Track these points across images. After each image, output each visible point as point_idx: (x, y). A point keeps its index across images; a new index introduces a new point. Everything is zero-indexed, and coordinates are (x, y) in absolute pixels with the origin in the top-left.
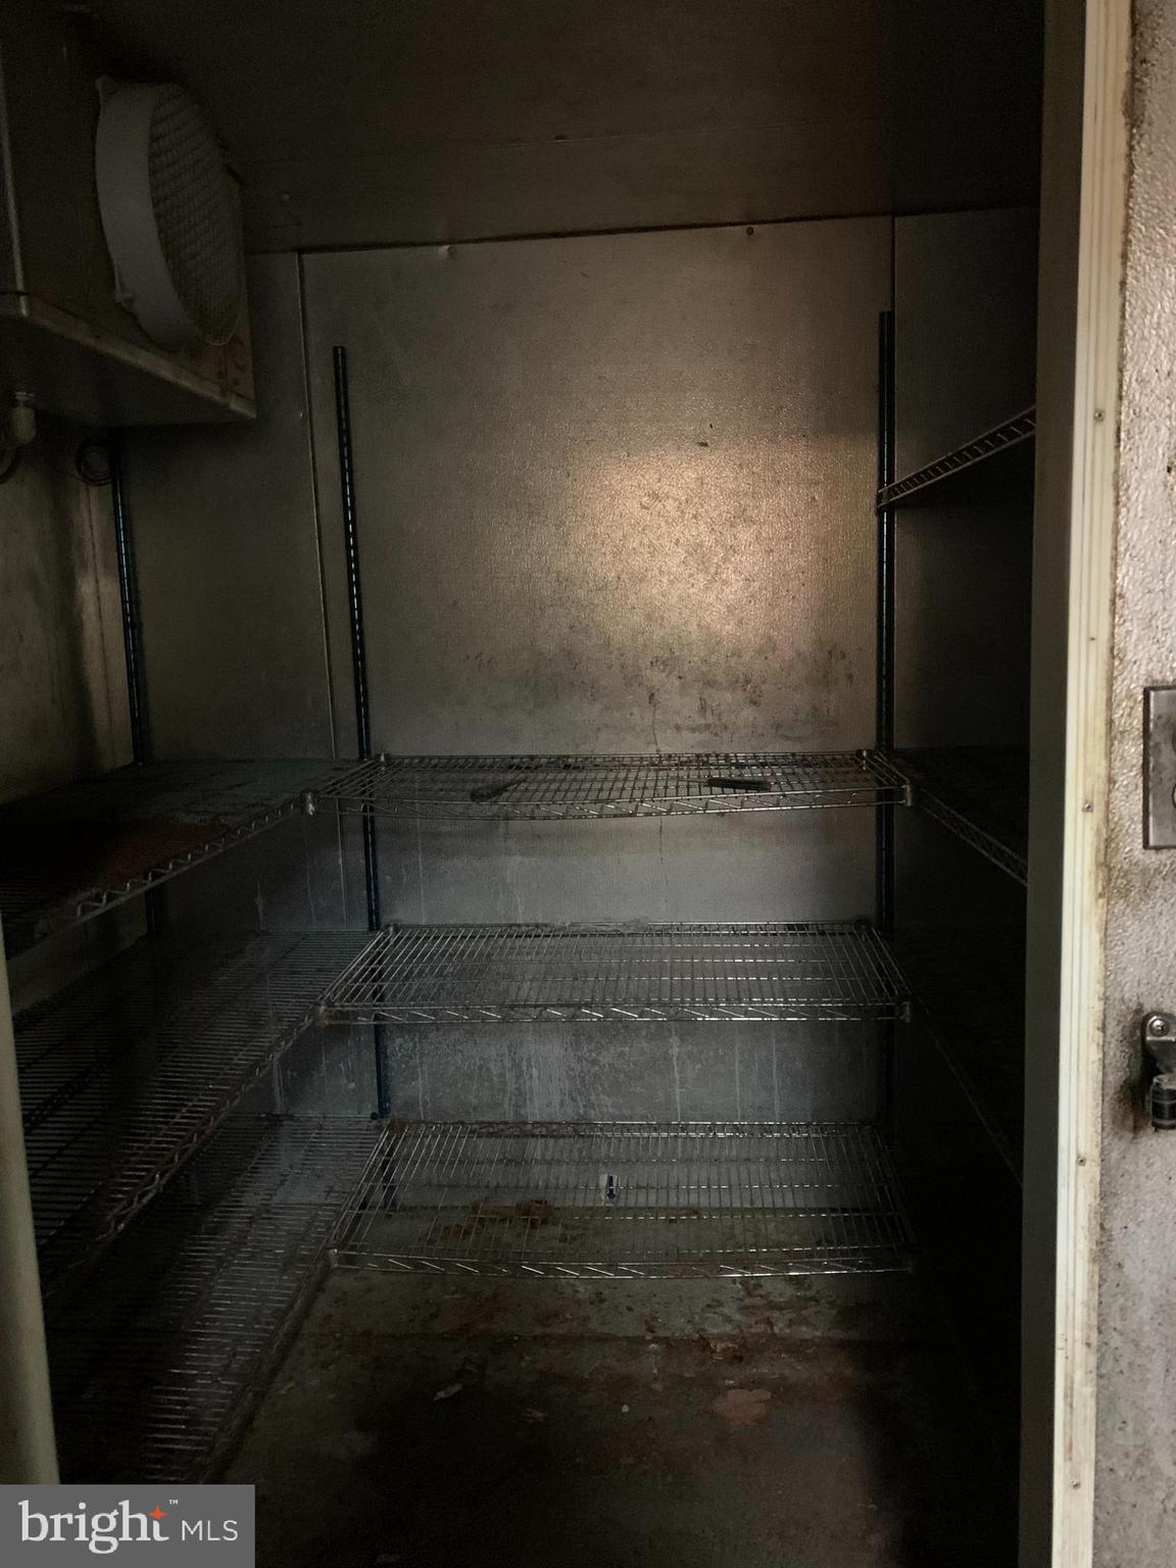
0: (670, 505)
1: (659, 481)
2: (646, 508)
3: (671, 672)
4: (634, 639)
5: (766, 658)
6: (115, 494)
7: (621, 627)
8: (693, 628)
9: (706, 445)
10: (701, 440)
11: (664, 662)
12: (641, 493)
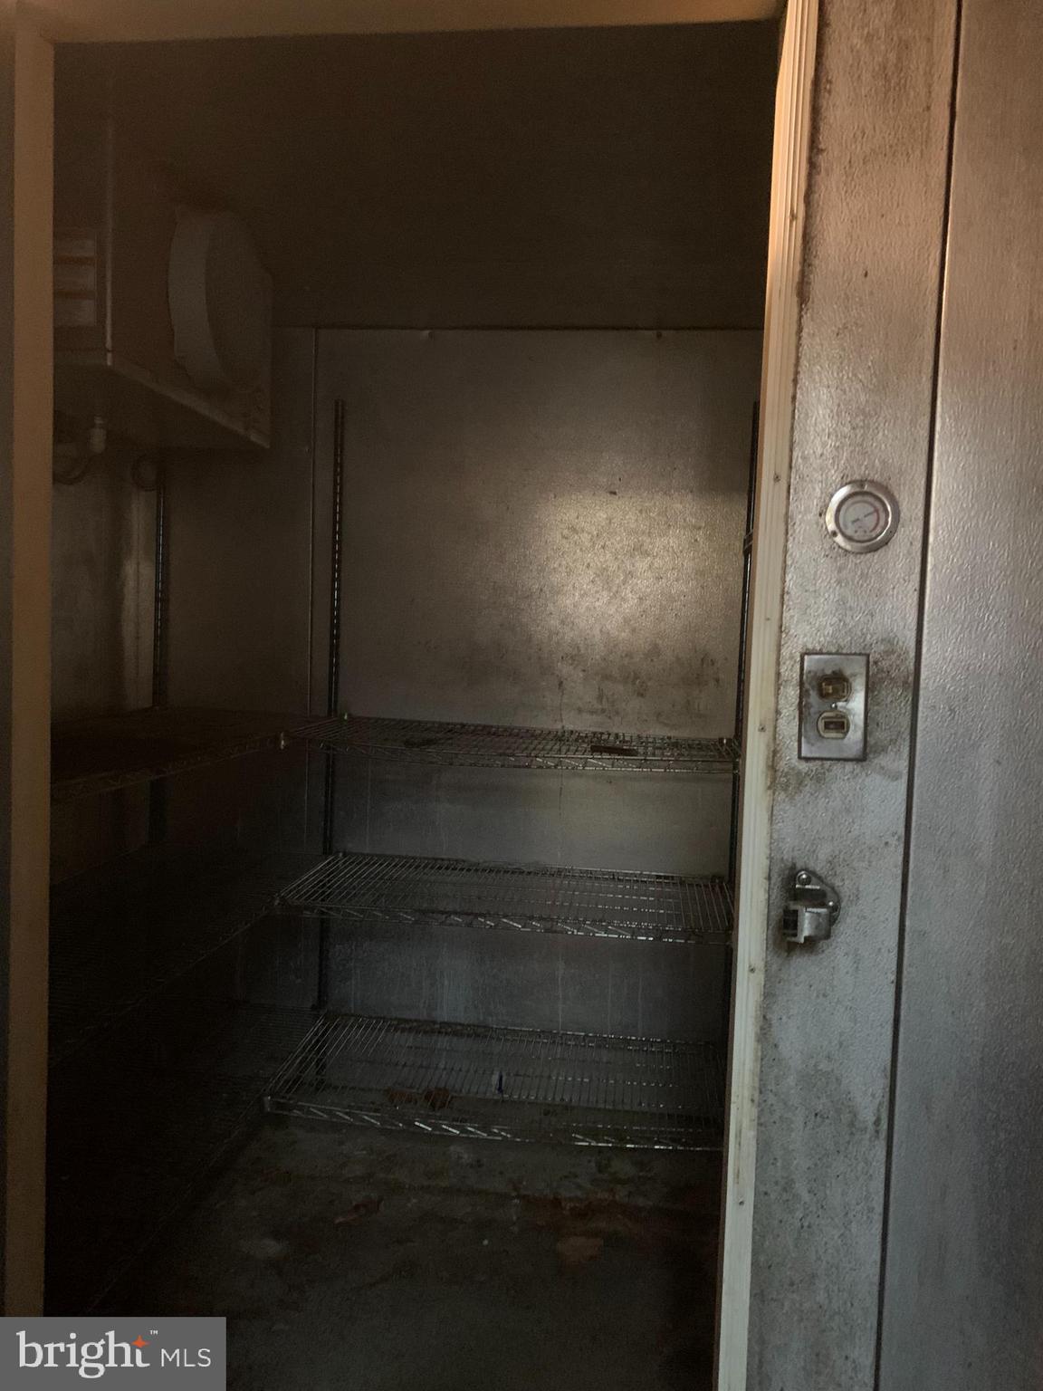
0: (585, 538)
1: (578, 518)
2: (567, 538)
3: (577, 665)
4: (550, 638)
5: (652, 660)
6: (159, 498)
7: (540, 628)
8: (597, 632)
9: (615, 493)
10: (612, 489)
11: (572, 657)
12: (562, 526)
